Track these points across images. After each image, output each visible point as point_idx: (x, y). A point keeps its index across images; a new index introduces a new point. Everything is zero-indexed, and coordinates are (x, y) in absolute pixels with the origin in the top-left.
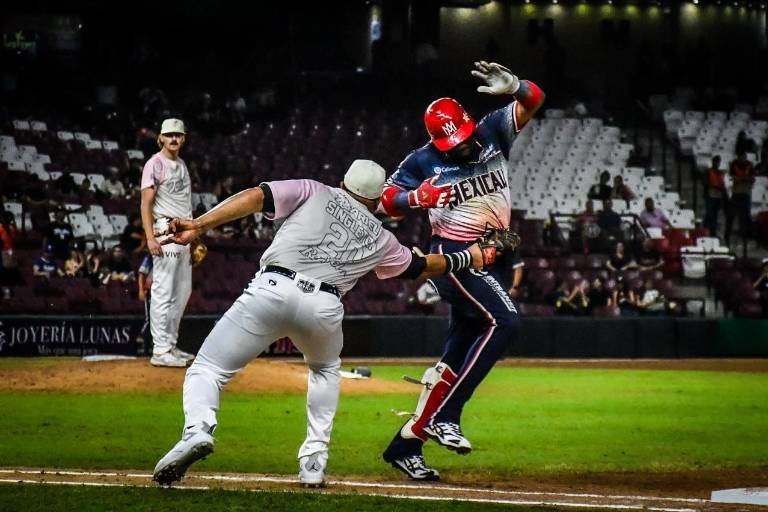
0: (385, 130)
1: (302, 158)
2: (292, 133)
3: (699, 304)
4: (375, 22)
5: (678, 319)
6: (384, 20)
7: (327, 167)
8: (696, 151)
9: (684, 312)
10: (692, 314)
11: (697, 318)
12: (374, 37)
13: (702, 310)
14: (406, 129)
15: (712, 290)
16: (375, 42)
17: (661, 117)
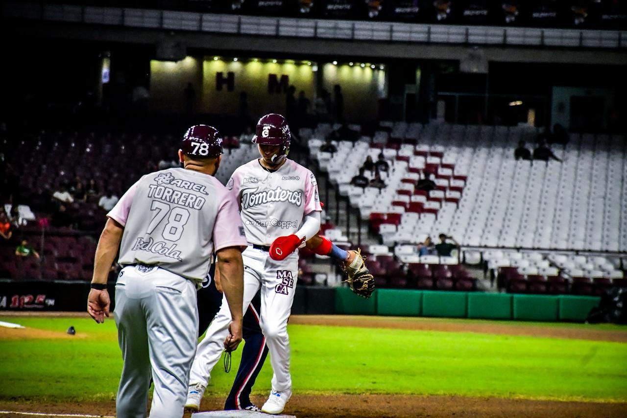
0: (107, 149)
1: (44, 166)
2: (38, 148)
3: (323, 277)
4: (105, 70)
5: (309, 287)
6: (112, 68)
7: (62, 173)
8: (329, 169)
9: (314, 282)
10: (318, 284)
11: (322, 287)
12: (105, 80)
13: (326, 282)
14: (123, 148)
15: (334, 267)
16: (105, 84)
17: (307, 144)
